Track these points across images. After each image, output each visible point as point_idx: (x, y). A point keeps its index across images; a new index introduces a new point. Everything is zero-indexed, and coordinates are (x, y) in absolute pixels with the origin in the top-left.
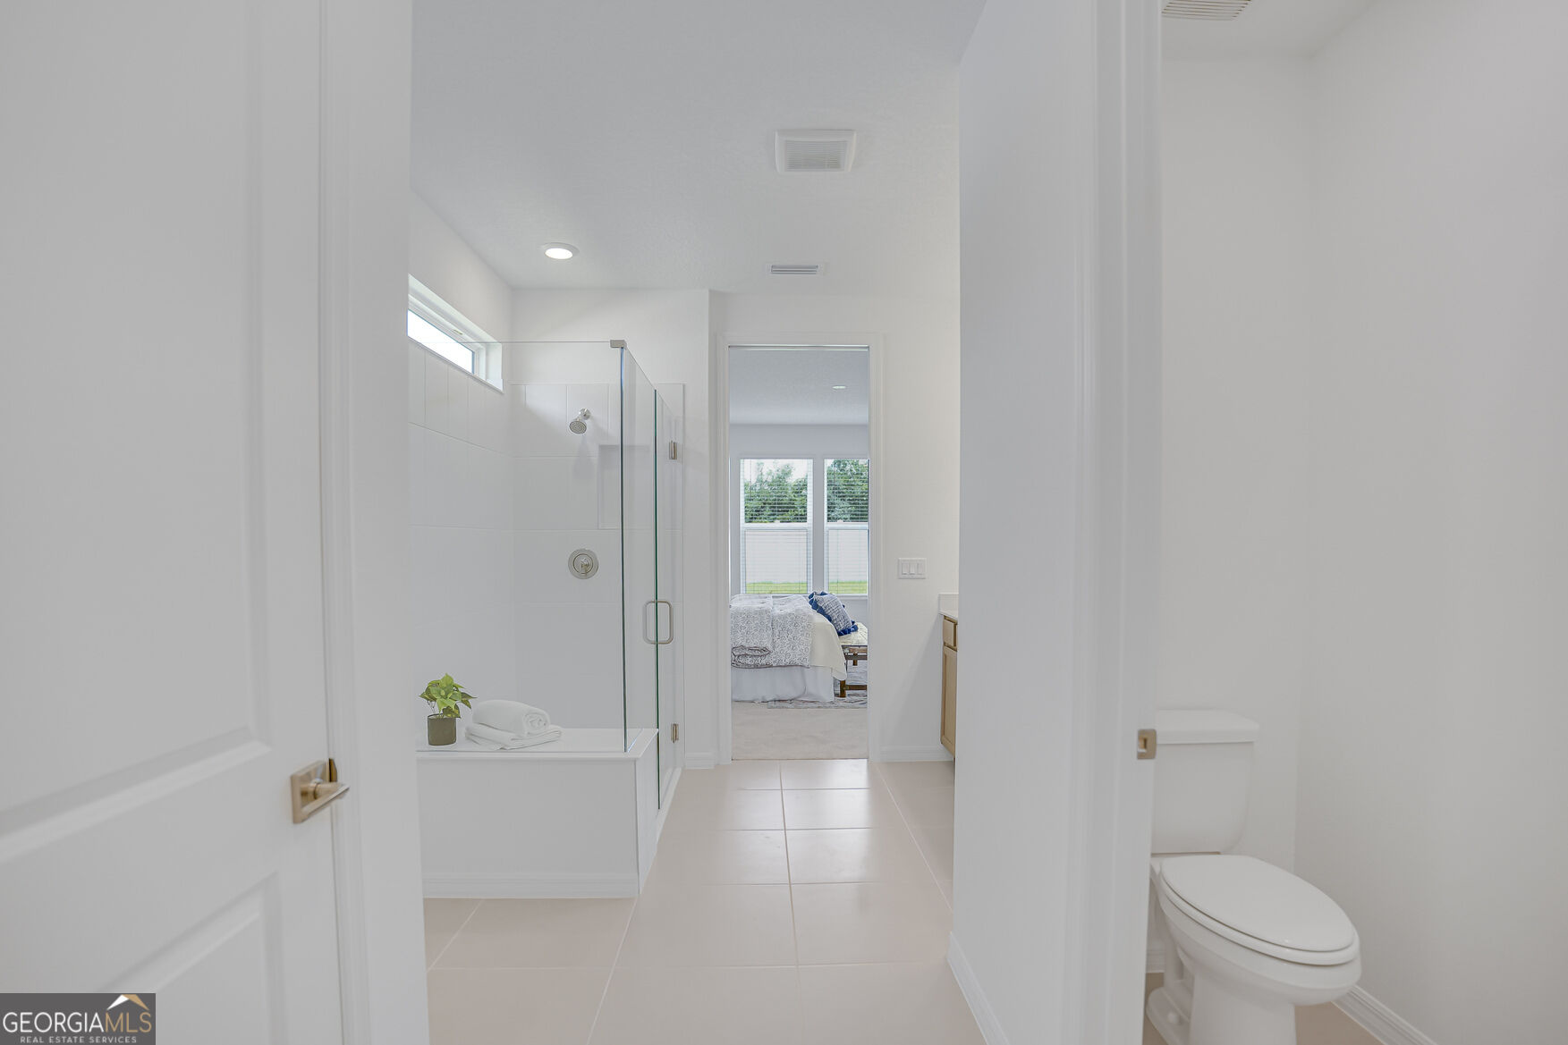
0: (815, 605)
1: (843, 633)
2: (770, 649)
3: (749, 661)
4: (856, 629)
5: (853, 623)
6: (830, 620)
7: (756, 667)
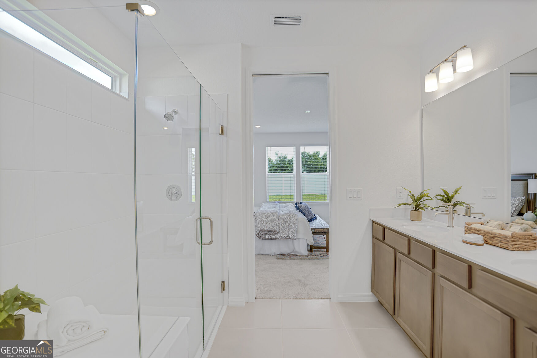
0: (298, 208)
1: (311, 220)
2: (277, 231)
3: (267, 236)
4: (316, 218)
5: (314, 215)
6: (305, 215)
7: (271, 239)
